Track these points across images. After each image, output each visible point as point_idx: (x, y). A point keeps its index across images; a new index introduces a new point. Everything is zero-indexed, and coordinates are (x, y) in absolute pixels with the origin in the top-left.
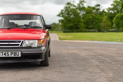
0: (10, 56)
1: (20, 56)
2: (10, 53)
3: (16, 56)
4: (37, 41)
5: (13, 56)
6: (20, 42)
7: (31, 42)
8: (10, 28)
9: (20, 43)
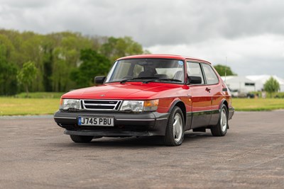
0: (98, 124)
1: (112, 125)
2: (98, 120)
3: (107, 125)
4: (143, 102)
5: (102, 124)
6: (115, 103)
7: (134, 103)
8: (123, 81)
9: (116, 105)
